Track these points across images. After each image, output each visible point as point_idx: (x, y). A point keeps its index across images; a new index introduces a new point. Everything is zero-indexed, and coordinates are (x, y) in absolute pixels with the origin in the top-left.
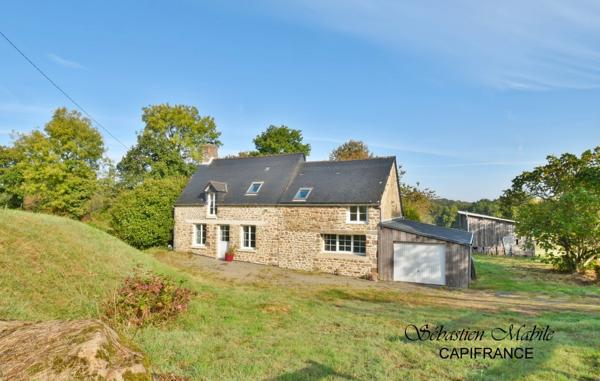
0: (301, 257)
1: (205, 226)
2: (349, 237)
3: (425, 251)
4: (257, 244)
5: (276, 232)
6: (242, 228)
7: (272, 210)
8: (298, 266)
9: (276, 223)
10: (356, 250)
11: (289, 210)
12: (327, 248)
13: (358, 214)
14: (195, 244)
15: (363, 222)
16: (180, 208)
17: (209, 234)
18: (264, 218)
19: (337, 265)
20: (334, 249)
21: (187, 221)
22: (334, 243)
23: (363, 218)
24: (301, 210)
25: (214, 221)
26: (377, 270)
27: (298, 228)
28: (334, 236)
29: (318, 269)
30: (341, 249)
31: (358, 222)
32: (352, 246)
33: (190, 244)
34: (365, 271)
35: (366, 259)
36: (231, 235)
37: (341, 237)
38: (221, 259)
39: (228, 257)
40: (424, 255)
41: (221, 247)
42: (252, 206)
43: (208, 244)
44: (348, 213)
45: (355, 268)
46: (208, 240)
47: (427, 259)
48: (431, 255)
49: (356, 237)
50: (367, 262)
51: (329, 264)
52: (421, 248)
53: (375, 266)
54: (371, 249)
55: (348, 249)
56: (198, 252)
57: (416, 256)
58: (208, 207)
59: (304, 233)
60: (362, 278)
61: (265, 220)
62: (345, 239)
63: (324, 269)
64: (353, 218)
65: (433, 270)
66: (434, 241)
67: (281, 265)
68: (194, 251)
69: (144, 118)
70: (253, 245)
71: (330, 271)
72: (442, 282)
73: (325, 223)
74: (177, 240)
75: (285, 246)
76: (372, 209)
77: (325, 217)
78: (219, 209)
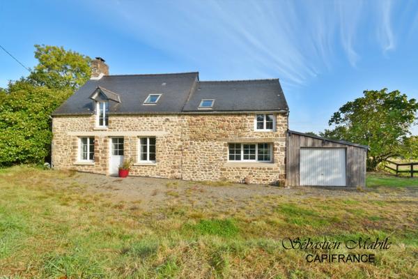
0: (208, 167)
1: (92, 139)
2: (253, 146)
3: (321, 156)
4: (157, 157)
5: (180, 143)
6: (139, 140)
7: (175, 119)
8: (204, 177)
9: (179, 133)
10: (260, 158)
11: (194, 119)
12: (231, 158)
13: (265, 122)
14: (79, 160)
15: (269, 130)
16: (60, 119)
17: (97, 148)
18: (165, 129)
19: (245, 174)
20: (238, 158)
21: (69, 133)
22: (239, 152)
23: (270, 126)
24: (207, 118)
25: (103, 134)
26: (286, 176)
27: (205, 138)
28: (238, 145)
29: (225, 179)
30: (246, 158)
31: (265, 130)
32: (257, 155)
33: (74, 160)
34: (274, 178)
35: (274, 166)
36: (126, 148)
37: (246, 146)
38: (113, 176)
39: (123, 172)
40: (320, 159)
41: (114, 162)
42: (151, 115)
43: (97, 160)
44: (255, 122)
45: (264, 176)
46: (96, 155)
47: (322, 163)
48: (327, 158)
49: (261, 145)
50: (275, 169)
51: (237, 173)
52: (317, 152)
53: (283, 172)
54: (280, 156)
55: (253, 158)
56: (83, 169)
57: (312, 160)
58: (97, 118)
59: (210, 143)
60: (272, 185)
61: (167, 130)
62: (249, 148)
63: (232, 178)
64: (260, 126)
65: (328, 173)
66: (331, 145)
67: (185, 177)
68: (77, 168)
70: (153, 158)
71: (238, 180)
72: (343, 183)
73: (232, 132)
74: (56, 157)
75: (189, 157)
76: (280, 116)
77: (233, 126)
78: (110, 119)
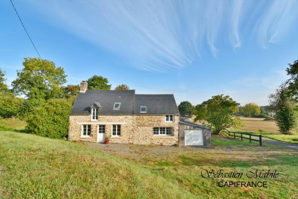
0: (145, 138)
1: (89, 126)
2: (164, 128)
3: (193, 133)
4: (121, 134)
5: (132, 128)
6: (112, 126)
7: (130, 117)
8: (143, 143)
9: (132, 123)
10: (167, 133)
11: (138, 117)
12: (155, 133)
13: (169, 118)
14: (83, 136)
15: (171, 122)
16: (73, 116)
17: (92, 130)
18: (125, 121)
19: (161, 141)
20: (158, 133)
21: (78, 123)
22: (158, 131)
23: (171, 120)
24: (144, 117)
25: (95, 123)
26: (179, 142)
27: (143, 125)
28: (158, 128)
29: (153, 144)
30: (161, 133)
31: (169, 121)
32: (166, 132)
33: (80, 136)
34: (174, 142)
35: (173, 137)
36: (106, 130)
37: (161, 128)
38: (100, 143)
39: (106, 141)
40: (193, 134)
41: (100, 137)
42: (119, 115)
43: (92, 135)
44: (165, 118)
45: (169, 142)
46: (91, 133)
47: (194, 136)
48: (196, 134)
49: (167, 128)
50: (174, 139)
51: (158, 141)
52: (192, 131)
53: (177, 140)
54: (176, 133)
55: (164, 133)
56: (85, 140)
57: (190, 135)
58: (92, 115)
59: (146, 127)
60: (173, 145)
61: (126, 122)
62: (163, 130)
63: (156, 143)
64: (167, 120)
65: (197, 140)
66: (197, 129)
67: (135, 143)
68: (82, 140)
69: (25, 64)
70: (119, 134)
71: (158, 144)
72: (202, 144)
73: (156, 123)
74: (71, 134)
75: (136, 134)
76: (176, 116)
77: (156, 120)
78: (99, 116)
